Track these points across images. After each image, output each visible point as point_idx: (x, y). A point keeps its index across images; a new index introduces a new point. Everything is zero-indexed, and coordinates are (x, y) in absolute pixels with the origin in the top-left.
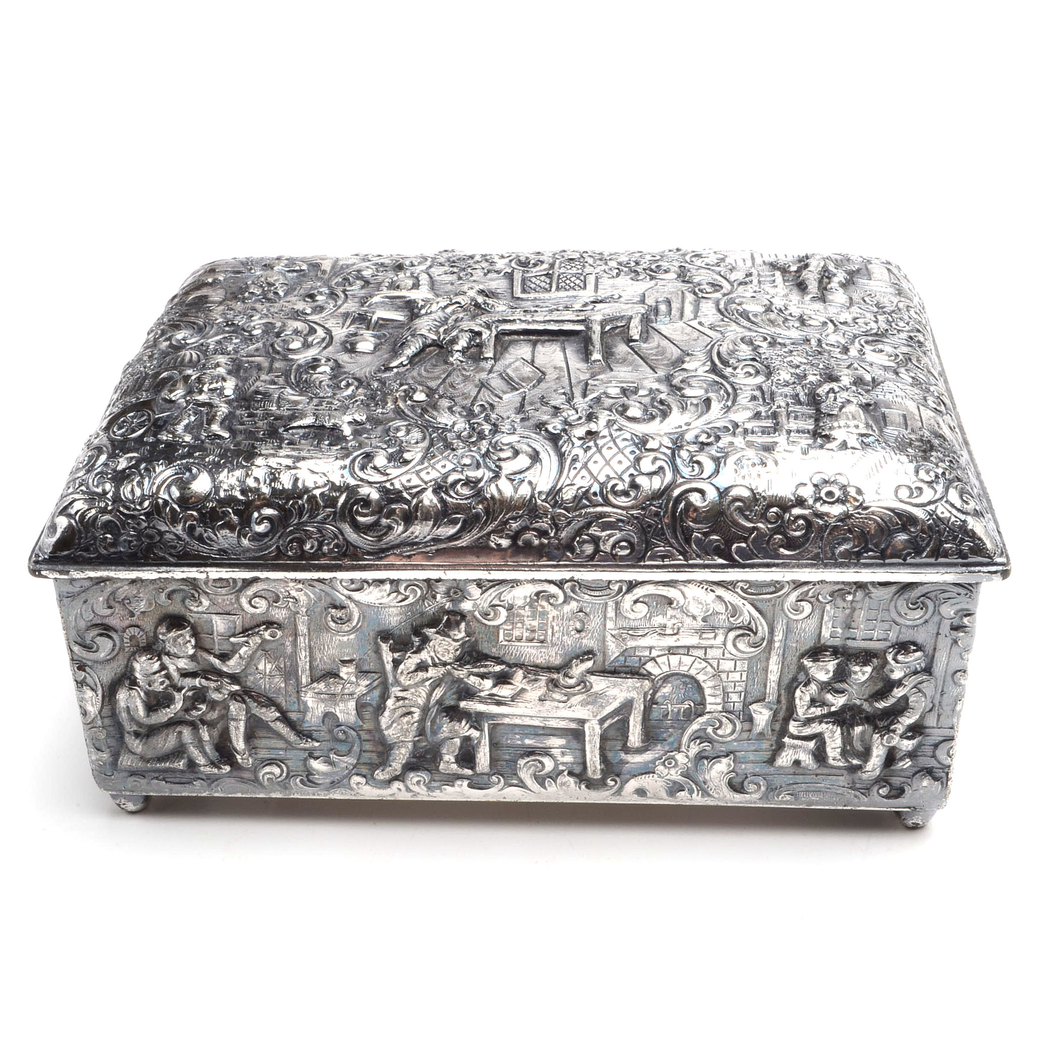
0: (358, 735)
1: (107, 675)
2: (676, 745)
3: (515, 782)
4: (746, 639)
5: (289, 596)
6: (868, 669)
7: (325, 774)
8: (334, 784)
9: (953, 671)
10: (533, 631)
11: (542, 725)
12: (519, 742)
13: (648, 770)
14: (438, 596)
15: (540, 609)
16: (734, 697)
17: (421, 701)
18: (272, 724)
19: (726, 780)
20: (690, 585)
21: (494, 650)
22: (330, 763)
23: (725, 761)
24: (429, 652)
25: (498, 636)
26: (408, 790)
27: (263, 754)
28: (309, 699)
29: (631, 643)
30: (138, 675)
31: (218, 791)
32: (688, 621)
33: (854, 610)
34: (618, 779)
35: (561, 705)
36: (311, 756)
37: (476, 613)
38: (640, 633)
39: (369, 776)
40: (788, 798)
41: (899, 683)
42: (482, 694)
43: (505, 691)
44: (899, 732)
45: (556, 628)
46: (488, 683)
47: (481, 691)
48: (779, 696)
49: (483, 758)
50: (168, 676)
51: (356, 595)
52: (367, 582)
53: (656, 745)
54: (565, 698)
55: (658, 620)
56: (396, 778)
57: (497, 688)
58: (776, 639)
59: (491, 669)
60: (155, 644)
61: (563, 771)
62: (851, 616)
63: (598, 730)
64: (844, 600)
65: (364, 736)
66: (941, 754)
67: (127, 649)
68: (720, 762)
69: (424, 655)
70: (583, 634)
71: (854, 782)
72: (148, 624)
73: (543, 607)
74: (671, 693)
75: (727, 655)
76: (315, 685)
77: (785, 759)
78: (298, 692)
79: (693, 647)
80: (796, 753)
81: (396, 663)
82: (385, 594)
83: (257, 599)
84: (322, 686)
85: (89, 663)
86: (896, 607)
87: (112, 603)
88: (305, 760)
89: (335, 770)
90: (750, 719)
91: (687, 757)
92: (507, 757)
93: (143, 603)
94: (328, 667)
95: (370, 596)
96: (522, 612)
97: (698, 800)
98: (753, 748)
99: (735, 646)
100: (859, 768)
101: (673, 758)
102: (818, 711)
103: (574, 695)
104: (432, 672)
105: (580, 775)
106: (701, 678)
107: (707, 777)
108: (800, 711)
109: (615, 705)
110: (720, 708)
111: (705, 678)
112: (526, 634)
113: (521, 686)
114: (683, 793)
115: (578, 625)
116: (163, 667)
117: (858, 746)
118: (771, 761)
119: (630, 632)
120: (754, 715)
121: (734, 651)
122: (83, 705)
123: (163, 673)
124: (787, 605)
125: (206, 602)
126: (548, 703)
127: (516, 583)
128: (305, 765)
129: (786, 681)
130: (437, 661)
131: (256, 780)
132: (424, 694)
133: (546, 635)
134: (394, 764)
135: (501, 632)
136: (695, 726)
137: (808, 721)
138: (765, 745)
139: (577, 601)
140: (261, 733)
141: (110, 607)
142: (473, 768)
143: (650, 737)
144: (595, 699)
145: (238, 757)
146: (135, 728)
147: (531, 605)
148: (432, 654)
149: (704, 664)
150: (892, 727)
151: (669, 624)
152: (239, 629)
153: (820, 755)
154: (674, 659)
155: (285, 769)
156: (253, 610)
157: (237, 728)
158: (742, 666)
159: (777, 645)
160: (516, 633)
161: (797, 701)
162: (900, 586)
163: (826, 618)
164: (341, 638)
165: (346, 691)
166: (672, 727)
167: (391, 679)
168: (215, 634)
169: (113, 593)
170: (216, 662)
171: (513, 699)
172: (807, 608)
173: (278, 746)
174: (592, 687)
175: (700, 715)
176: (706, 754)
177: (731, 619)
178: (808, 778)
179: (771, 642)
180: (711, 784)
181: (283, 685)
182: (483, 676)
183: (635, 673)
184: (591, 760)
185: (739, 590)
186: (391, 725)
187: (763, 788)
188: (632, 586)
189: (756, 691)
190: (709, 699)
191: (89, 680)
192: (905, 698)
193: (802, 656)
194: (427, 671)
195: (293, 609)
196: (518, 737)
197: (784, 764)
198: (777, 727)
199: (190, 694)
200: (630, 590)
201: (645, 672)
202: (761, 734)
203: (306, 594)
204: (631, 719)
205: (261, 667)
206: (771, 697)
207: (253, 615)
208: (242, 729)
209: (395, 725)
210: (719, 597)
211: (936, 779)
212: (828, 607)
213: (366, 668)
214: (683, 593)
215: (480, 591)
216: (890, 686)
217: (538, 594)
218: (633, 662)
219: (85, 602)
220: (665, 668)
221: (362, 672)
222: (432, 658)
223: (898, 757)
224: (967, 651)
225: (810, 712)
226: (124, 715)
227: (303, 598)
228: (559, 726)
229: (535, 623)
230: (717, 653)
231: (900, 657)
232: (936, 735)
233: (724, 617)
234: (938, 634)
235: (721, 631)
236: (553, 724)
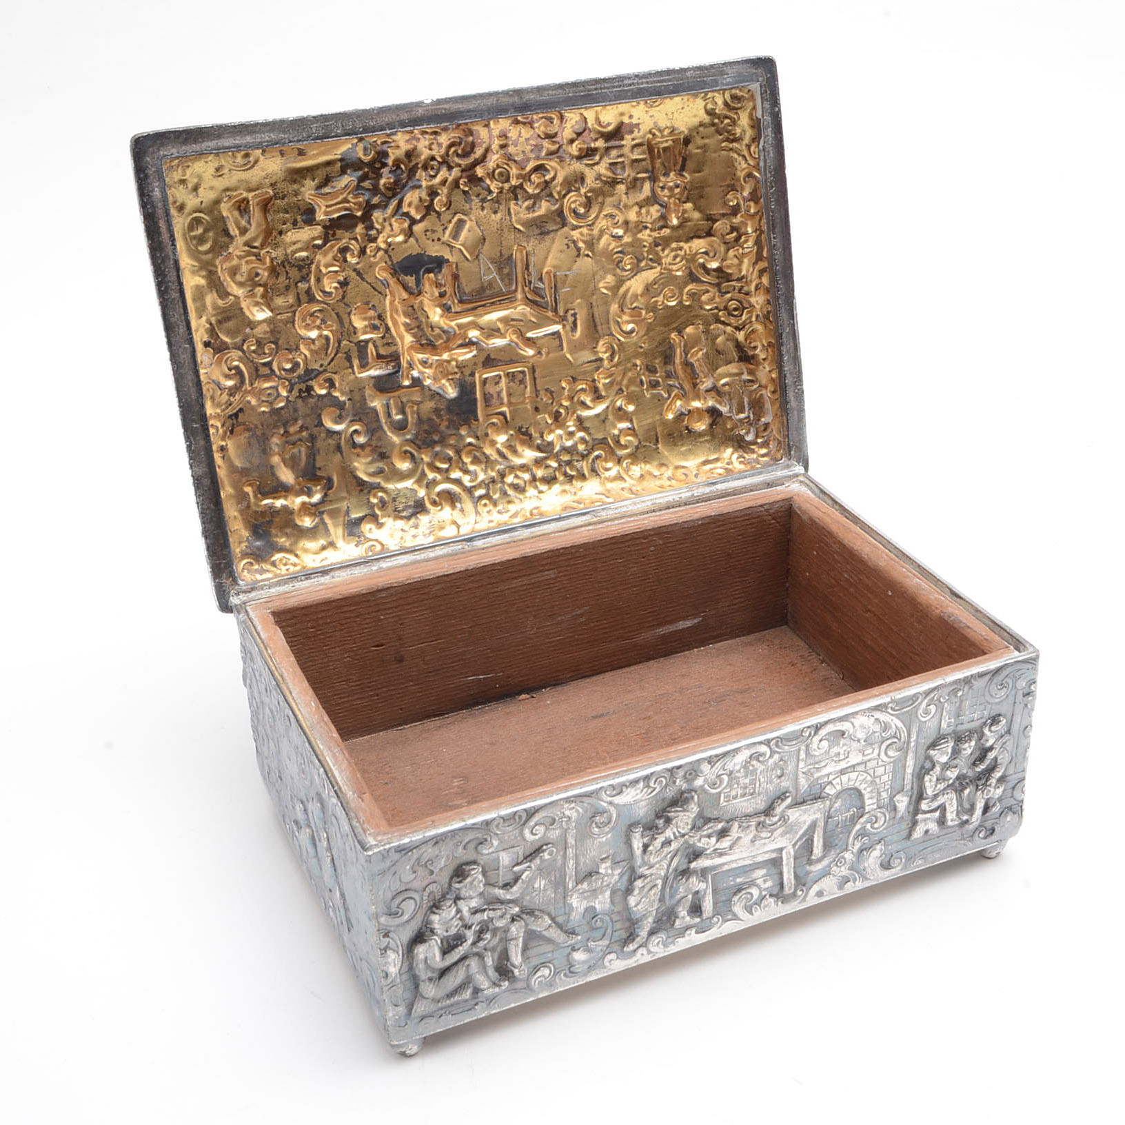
0: (611, 919)
1: (407, 934)
2: (844, 847)
3: (730, 917)
4: (894, 746)
5: (564, 816)
6: (973, 743)
7: (584, 962)
8: (590, 969)
9: (1024, 727)
10: (745, 788)
11: (751, 862)
12: (732, 883)
13: (826, 873)
14: (678, 781)
15: (751, 768)
16: (884, 795)
17: (663, 873)
18: (545, 933)
19: (879, 863)
20: (858, 716)
21: (715, 813)
22: (589, 950)
23: (878, 847)
24: (672, 829)
25: (720, 800)
26: (649, 952)
27: (535, 962)
28: (574, 901)
29: (816, 776)
30: (436, 926)
31: (495, 1008)
32: (854, 744)
33: (961, 702)
34: (804, 889)
35: (767, 841)
36: (574, 949)
37: (706, 786)
38: (823, 764)
39: (619, 951)
40: (920, 862)
41: (991, 748)
42: (708, 852)
43: (726, 843)
44: (993, 785)
45: (762, 780)
46: (713, 840)
47: (706, 850)
48: (913, 783)
49: (708, 905)
50: (461, 919)
51: (617, 800)
52: (626, 786)
53: (830, 851)
54: (769, 835)
55: (835, 750)
56: (640, 946)
57: (719, 843)
58: (912, 740)
59: (716, 829)
60: (448, 893)
61: (765, 896)
62: (960, 708)
63: (792, 853)
64: (956, 696)
65: (615, 918)
66: (1017, 795)
67: (425, 906)
68: (874, 849)
69: (669, 833)
70: (783, 778)
71: (962, 835)
72: (444, 878)
73: (753, 766)
74: (840, 807)
75: (880, 763)
76: (579, 886)
77: (918, 833)
78: (564, 897)
79: (858, 764)
80: (926, 824)
81: (646, 847)
82: (639, 791)
83: (537, 827)
84: (585, 886)
85: (392, 929)
86: (989, 691)
87: (416, 868)
88: (569, 954)
89: (592, 955)
90: (895, 809)
91: (852, 853)
92: (724, 898)
93: (444, 860)
94: (588, 869)
95: (628, 796)
96: (738, 775)
97: (860, 885)
98: (896, 831)
99: (886, 754)
100: (967, 822)
101: (843, 857)
102: (941, 786)
103: (776, 830)
104: (674, 846)
105: (779, 894)
106: (862, 787)
107: (866, 865)
108: (930, 792)
109: (805, 827)
110: (875, 806)
111: (866, 785)
112: (740, 792)
113: (737, 835)
114: (849, 883)
115: (779, 772)
116: (458, 911)
117: (967, 805)
118: (910, 835)
119: (817, 766)
120: (897, 804)
121: (885, 758)
122: (385, 968)
123: (458, 916)
124: (920, 711)
125: (495, 843)
126: (757, 842)
127: (737, 751)
128: (568, 960)
129: (917, 770)
130: (677, 834)
131: (528, 987)
132: (665, 867)
133: (754, 789)
134: (642, 934)
135: (722, 795)
136: (858, 827)
137: (935, 797)
138: (904, 826)
139: (779, 753)
140: (531, 944)
141: (415, 872)
142: (700, 916)
143: (827, 846)
144: (790, 829)
145: (516, 972)
146: (430, 974)
147: (745, 767)
148: (675, 830)
149: (865, 775)
150: (988, 783)
151: (842, 752)
152: (521, 858)
153: (942, 822)
154: (845, 778)
155: (552, 968)
156: (532, 838)
157: (517, 945)
158: (889, 768)
159: (912, 744)
160: (733, 793)
161: (927, 784)
162: (991, 674)
163: (944, 713)
164: (600, 840)
165: (605, 884)
166: (842, 833)
167: (639, 861)
168: (501, 868)
169: (418, 859)
170: (500, 893)
171: (731, 848)
172: (933, 708)
173: (547, 951)
174: (789, 819)
175: (861, 817)
176: (864, 847)
177: (883, 734)
178: (933, 842)
179: (909, 742)
180: (869, 870)
181: (553, 895)
182: (709, 836)
183: (817, 798)
184: (788, 878)
185: (889, 710)
186: (640, 901)
187: (903, 860)
188: (818, 728)
189: (898, 787)
190: (868, 802)
191: (392, 944)
192: (996, 759)
193: (928, 748)
194: (670, 845)
195: (565, 827)
196: (731, 879)
197: (919, 836)
198: (912, 808)
199: (477, 928)
200: (816, 733)
201: (825, 795)
202: (902, 817)
203: (577, 811)
204: (816, 836)
205: (536, 885)
206: (908, 787)
207: (532, 843)
208: (520, 945)
209: (643, 900)
210: (877, 719)
211: (1014, 813)
212: (946, 705)
213: (618, 859)
214: (853, 724)
215: (710, 766)
216: (984, 752)
217: (751, 757)
218: (816, 790)
219: (394, 874)
220: (839, 787)
221: (616, 863)
222: (674, 834)
223: (991, 804)
224: (1032, 710)
225: (937, 788)
226: (421, 966)
227: (574, 815)
228: (764, 859)
229: (747, 781)
230: (873, 764)
231: (993, 728)
232: (1013, 780)
233: (878, 734)
234: (1015, 703)
235: (876, 745)
236: (760, 859)
